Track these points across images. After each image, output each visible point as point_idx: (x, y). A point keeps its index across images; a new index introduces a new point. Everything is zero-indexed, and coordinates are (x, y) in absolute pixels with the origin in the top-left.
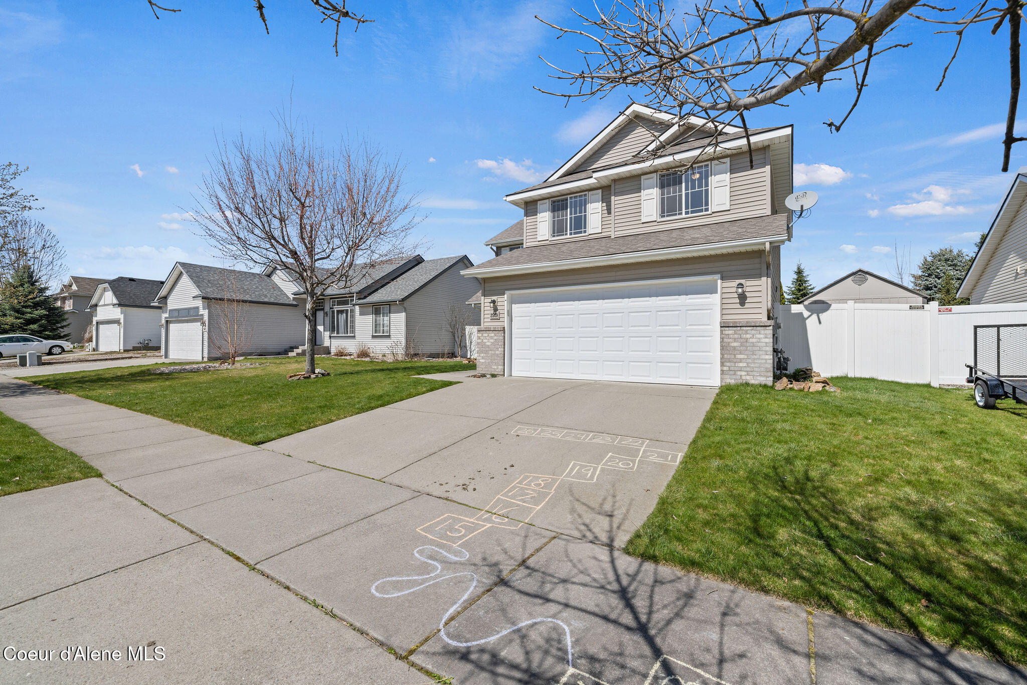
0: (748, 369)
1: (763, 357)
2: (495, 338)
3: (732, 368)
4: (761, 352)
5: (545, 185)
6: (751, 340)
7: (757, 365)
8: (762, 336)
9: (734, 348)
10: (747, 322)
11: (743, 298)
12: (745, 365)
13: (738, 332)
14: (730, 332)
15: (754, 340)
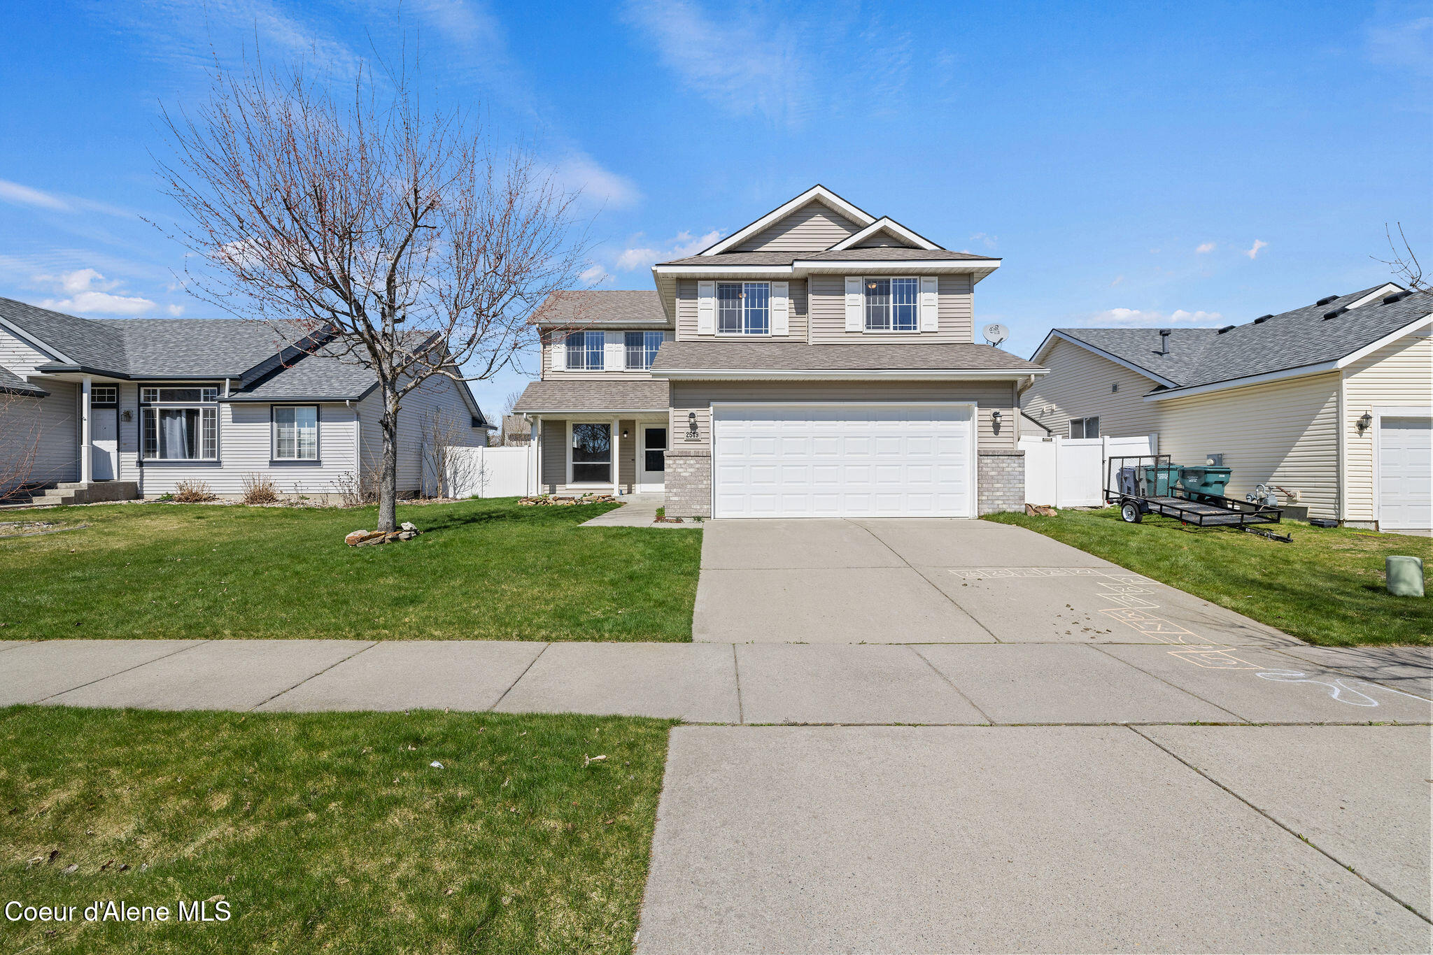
0: (1005, 498)
1: (1017, 485)
2: (698, 466)
3: (990, 498)
4: (1015, 481)
5: (698, 261)
6: (1007, 469)
7: (1012, 494)
8: (1016, 465)
9: (992, 477)
10: (1005, 451)
11: (997, 427)
12: (1001, 493)
13: (996, 461)
14: (989, 461)
15: (1010, 469)
